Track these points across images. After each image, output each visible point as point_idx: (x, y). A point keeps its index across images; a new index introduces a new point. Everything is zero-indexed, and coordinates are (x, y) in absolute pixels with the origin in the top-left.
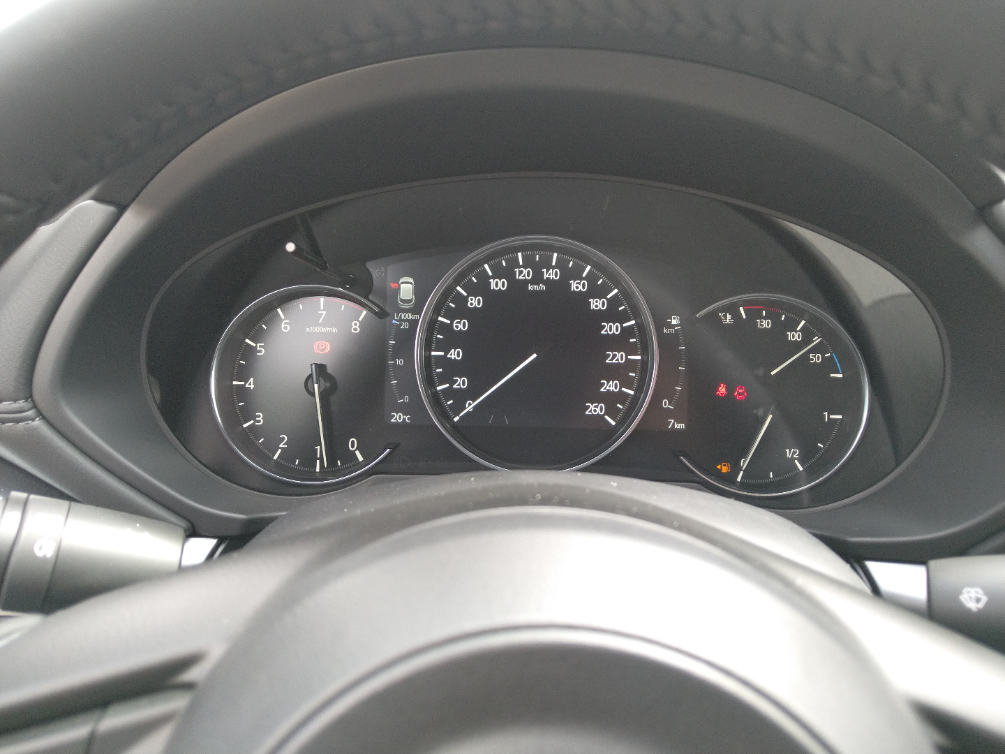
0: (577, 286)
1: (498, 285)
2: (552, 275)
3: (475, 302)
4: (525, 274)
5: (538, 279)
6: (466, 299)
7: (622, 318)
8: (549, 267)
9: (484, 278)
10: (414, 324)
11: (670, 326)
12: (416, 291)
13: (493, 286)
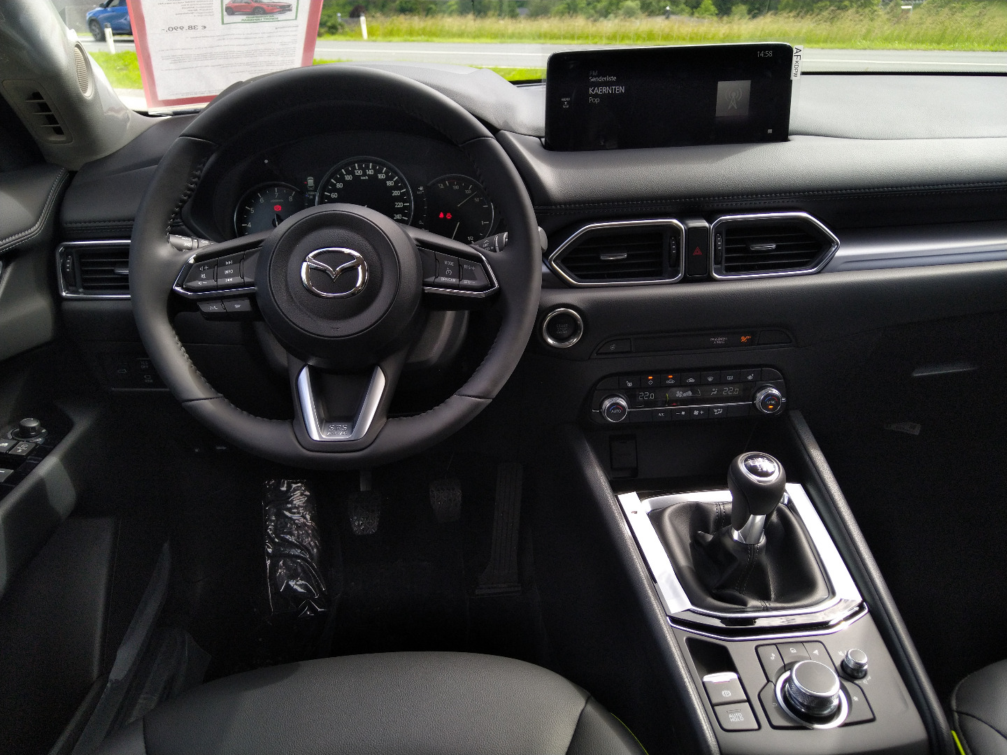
0: (381, 176)
1: (348, 178)
2: (370, 172)
3: (339, 186)
4: (359, 173)
5: (364, 174)
6: (335, 185)
7: (399, 189)
8: (369, 169)
9: (342, 175)
10: (314, 196)
11: (419, 190)
12: (315, 182)
13: (346, 179)
